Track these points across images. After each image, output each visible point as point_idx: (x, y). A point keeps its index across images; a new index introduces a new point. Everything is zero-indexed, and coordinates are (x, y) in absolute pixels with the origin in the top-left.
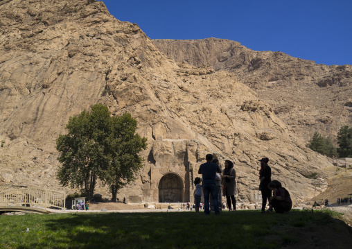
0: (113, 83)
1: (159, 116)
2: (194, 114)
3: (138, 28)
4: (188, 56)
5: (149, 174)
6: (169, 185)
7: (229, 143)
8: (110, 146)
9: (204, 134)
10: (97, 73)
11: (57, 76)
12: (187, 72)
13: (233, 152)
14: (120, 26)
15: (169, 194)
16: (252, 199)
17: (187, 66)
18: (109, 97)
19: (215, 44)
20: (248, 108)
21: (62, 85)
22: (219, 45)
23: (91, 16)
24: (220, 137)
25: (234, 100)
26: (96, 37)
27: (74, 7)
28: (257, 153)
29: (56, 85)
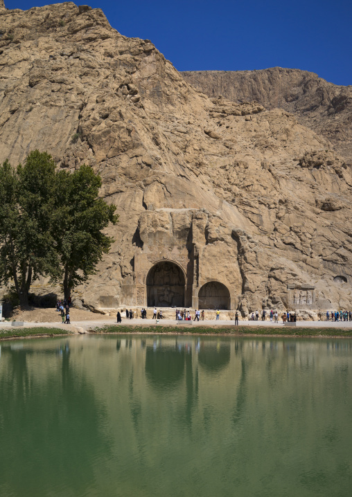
0: (87, 123)
1: (154, 173)
2: (222, 171)
3: (152, 47)
4: (242, 94)
5: (132, 262)
6: (166, 280)
7: (270, 215)
8: (47, 218)
9: (233, 201)
10: (67, 109)
11: (9, 115)
12: (224, 112)
13: (275, 230)
14: (126, 44)
15: (166, 293)
16: (290, 303)
17: (225, 103)
18: (81, 145)
19: (280, 76)
20: (309, 162)
21: (16, 129)
22: (287, 78)
23: (83, 31)
24: (257, 205)
25: (291, 151)
26: (74, 55)
27: (58, 19)
28: (311, 231)
29: (7, 129)
